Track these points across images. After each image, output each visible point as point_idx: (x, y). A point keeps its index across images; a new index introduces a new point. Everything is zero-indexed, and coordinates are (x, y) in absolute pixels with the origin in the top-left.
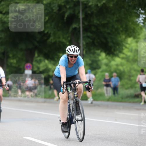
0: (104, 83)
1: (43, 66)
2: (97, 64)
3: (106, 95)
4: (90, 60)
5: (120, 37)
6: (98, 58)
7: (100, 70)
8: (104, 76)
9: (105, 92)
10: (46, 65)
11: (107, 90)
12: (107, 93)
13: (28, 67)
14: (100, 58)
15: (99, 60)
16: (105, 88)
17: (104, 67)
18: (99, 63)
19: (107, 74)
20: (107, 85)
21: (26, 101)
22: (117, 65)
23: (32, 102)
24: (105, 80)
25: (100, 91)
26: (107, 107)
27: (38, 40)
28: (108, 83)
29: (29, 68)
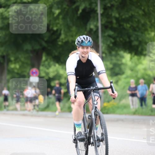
0: (129, 92)
1: (53, 72)
2: (120, 69)
3: (132, 107)
4: (111, 63)
5: (149, 34)
6: (121, 61)
7: (124, 76)
8: (128, 83)
9: (131, 103)
10: (57, 71)
11: (133, 101)
12: (133, 105)
13: (34, 73)
14: (124, 61)
15: (122, 64)
16: (130, 98)
17: (128, 72)
18: (123, 67)
19: (132, 81)
20: (133, 95)
21: (32, 116)
22: (145, 69)
23: (39, 116)
24: (130, 89)
25: (124, 102)
26: (133, 121)
27: (46, 39)
28: (133, 92)
29: (35, 75)
